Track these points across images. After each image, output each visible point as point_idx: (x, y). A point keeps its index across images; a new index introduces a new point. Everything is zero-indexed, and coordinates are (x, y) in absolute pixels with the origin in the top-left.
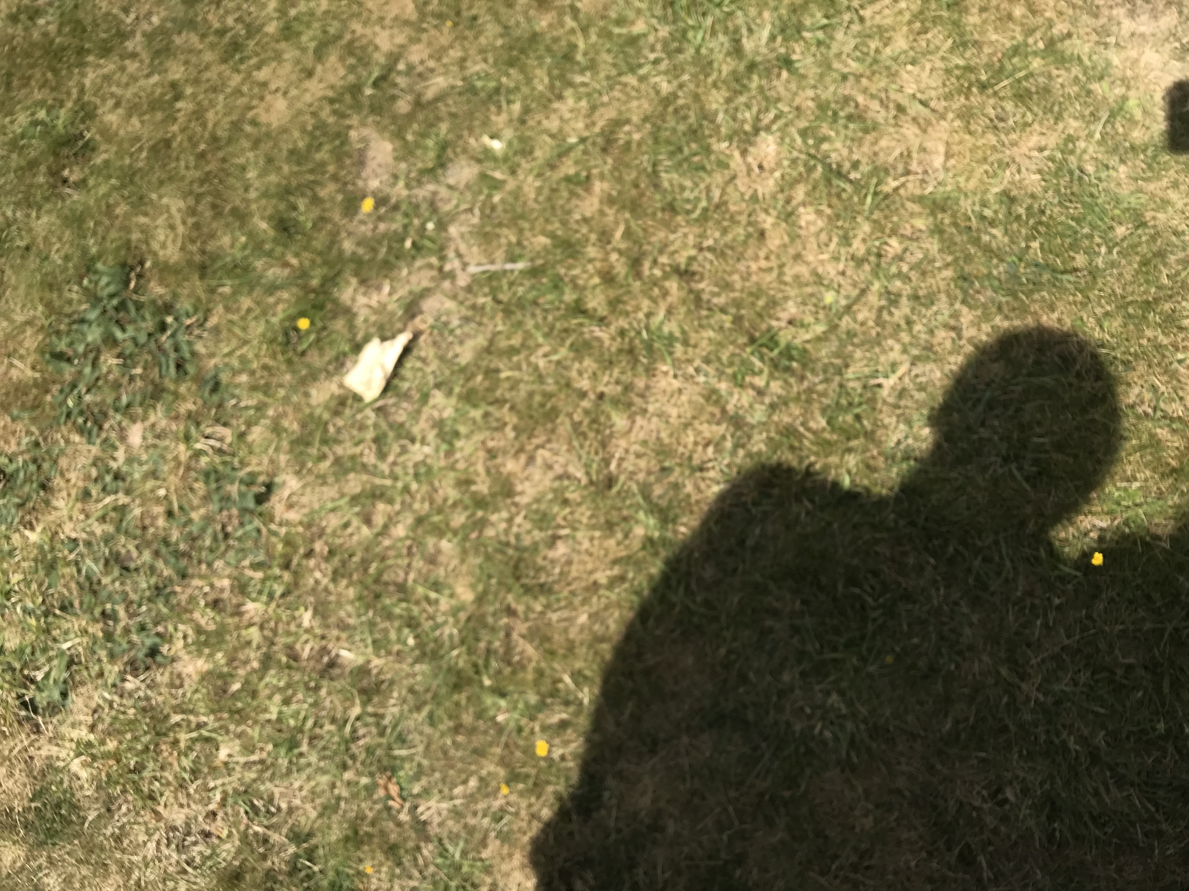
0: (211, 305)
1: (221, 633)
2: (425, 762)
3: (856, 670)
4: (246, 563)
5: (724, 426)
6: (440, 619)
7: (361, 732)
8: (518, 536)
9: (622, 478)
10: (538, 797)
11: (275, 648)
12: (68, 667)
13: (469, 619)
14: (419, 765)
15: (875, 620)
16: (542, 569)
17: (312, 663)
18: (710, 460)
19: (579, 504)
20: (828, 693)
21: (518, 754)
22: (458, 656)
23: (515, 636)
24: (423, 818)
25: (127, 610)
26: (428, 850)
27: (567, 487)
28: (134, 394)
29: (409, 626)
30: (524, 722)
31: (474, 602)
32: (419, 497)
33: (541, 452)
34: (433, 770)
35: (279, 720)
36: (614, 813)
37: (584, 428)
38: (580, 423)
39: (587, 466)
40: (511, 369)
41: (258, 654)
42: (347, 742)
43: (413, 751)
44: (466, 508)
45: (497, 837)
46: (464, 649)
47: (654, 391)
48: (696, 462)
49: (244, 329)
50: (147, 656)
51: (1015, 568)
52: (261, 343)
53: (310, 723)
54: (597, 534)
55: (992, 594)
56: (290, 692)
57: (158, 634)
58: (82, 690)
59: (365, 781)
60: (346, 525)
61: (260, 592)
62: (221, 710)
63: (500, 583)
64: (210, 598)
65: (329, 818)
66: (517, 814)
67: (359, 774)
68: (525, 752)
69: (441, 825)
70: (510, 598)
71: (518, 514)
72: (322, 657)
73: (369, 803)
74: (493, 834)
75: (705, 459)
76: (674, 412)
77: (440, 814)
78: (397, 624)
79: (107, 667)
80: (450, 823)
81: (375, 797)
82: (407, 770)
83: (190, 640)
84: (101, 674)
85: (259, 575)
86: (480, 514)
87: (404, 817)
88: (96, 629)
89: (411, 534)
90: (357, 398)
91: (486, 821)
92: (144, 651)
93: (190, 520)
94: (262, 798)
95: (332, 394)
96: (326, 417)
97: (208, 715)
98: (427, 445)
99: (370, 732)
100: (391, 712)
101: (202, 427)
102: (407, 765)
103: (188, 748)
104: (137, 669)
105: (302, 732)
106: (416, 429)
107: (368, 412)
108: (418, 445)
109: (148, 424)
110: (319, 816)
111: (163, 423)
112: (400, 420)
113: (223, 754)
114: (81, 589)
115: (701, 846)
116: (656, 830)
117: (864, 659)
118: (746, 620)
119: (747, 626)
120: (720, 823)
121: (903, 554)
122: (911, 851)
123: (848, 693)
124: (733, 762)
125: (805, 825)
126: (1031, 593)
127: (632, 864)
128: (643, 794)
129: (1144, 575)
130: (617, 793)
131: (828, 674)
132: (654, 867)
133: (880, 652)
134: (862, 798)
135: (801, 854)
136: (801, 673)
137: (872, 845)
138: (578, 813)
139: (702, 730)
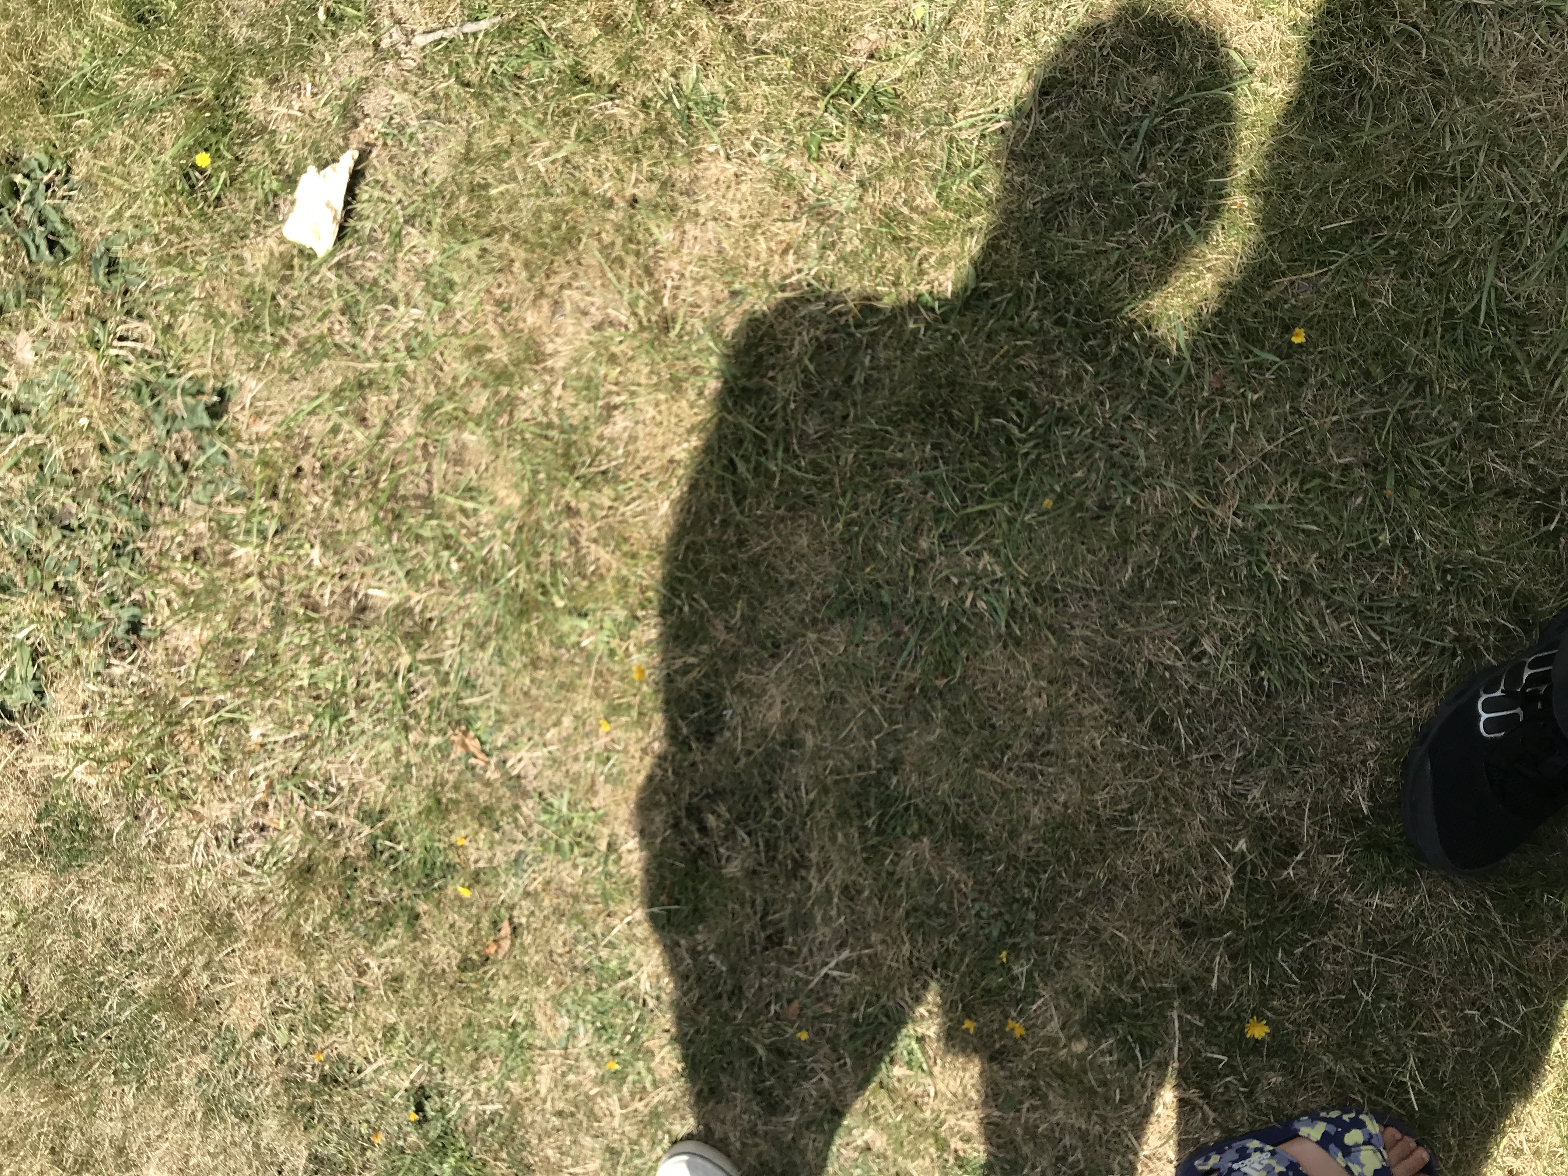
0: (70, 149)
1: (212, 590)
2: (505, 708)
3: (1010, 521)
4: (221, 497)
5: (804, 220)
6: (485, 534)
7: (417, 686)
8: (560, 411)
9: (681, 313)
10: (646, 730)
11: (285, 599)
12: (34, 661)
13: (520, 529)
14: (498, 712)
15: (1026, 454)
16: (600, 452)
17: (337, 611)
18: (792, 274)
19: (631, 359)
20: (978, 555)
21: (615, 682)
22: (517, 576)
23: (583, 542)
24: (515, 772)
25: (86, 581)
26: (528, 808)
27: (612, 338)
28: (4, 292)
29: (448, 547)
30: (614, 643)
31: (521, 508)
32: (419, 379)
33: (567, 292)
34: (517, 716)
35: (313, 685)
36: (739, 734)
37: (618, 251)
38: (613, 244)
39: (633, 305)
40: (502, 182)
41: (267, 608)
42: (403, 699)
43: (487, 696)
44: (485, 386)
45: (607, 780)
46: (522, 566)
47: (704, 182)
48: (775, 278)
49: (126, 178)
50: (127, 632)
51: (1197, 360)
52: (154, 195)
53: (351, 683)
54: (662, 396)
55: (1172, 401)
56: (318, 649)
57: (134, 604)
58: (59, 684)
59: (434, 740)
60: (335, 430)
61: (248, 532)
62: (238, 684)
63: (549, 478)
64: (187, 549)
65: (402, 789)
66: (625, 751)
67: (427, 733)
68: (622, 679)
69: (537, 777)
70: (567, 495)
71: (554, 383)
72: (348, 600)
73: (447, 765)
74: (601, 779)
75: (787, 271)
76: (734, 211)
77: (534, 765)
78: (431, 546)
79: (83, 653)
80: (548, 773)
81: (453, 756)
82: (484, 720)
83: (176, 606)
84: (77, 662)
85: (241, 510)
86: (504, 390)
87: (493, 775)
88: (54, 609)
89: (420, 430)
90: (307, 255)
91: (591, 765)
92: (124, 627)
93: (133, 453)
94: (315, 778)
95: (272, 254)
96: (271, 287)
97: (224, 692)
98: (415, 307)
99: (429, 682)
100: (449, 655)
101: (111, 325)
102: (483, 714)
103: (211, 734)
104: (121, 650)
105: (344, 694)
106: (395, 287)
107: (324, 270)
108: (402, 308)
109: (35, 331)
110: (389, 788)
111: (56, 328)
112: (371, 275)
113: (255, 734)
114: (19, 561)
115: (847, 756)
116: (792, 747)
117: (1018, 507)
118: (866, 480)
119: (868, 487)
120: (866, 727)
121: (1054, 363)
122: (1094, 728)
123: (1003, 551)
124: (873, 653)
125: (967, 716)
126: (1221, 391)
127: (771, 789)
128: (770, 707)
129: (1360, 345)
130: (740, 710)
131: (976, 531)
132: (797, 789)
133: (1035, 495)
134: (1032, 675)
135: (965, 749)
136: (941, 536)
137: (1048, 728)
138: (698, 740)
139: (831, 622)
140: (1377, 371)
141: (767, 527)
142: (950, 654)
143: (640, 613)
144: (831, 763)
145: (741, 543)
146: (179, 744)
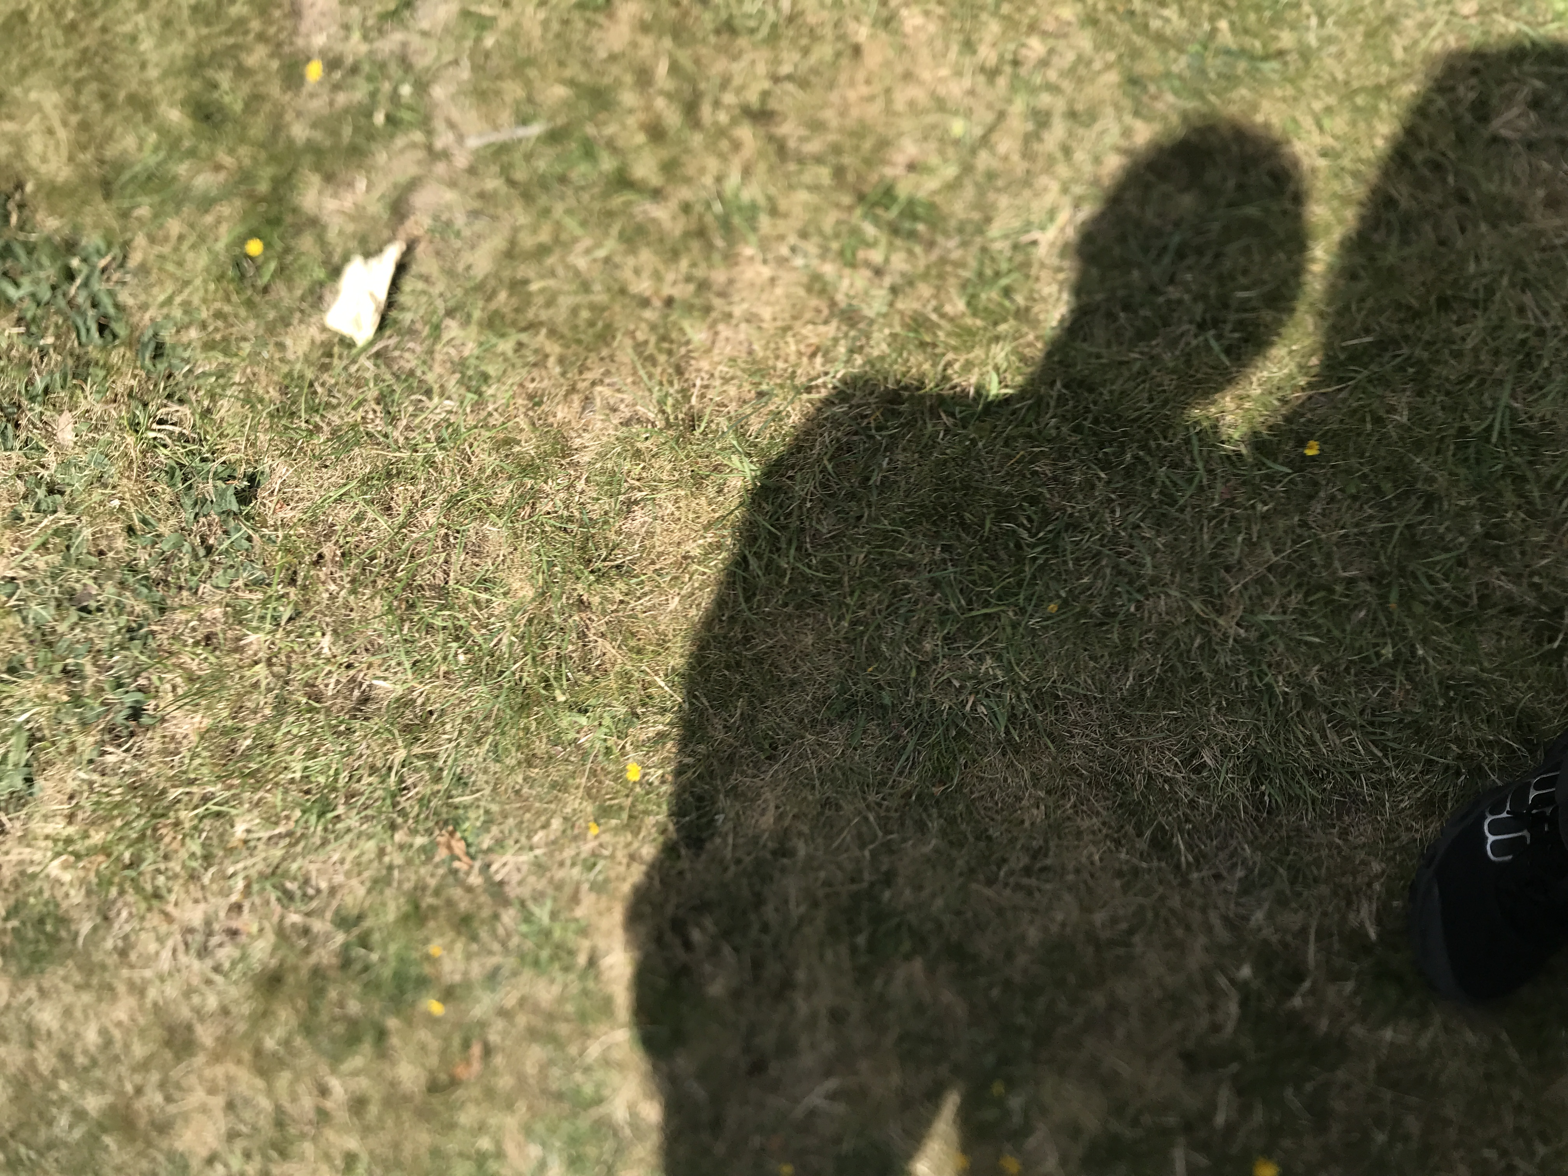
0: (129, 235)
1: (219, 676)
2: (495, 808)
3: (1015, 626)
4: (240, 583)
5: (834, 325)
6: (496, 626)
7: (409, 782)
8: (582, 505)
9: (707, 413)
10: (636, 834)
11: (290, 688)
12: (30, 745)
13: (530, 621)
14: (487, 812)
16: (616, 546)
17: (340, 701)
18: (819, 376)
19: (656, 455)
20: (981, 659)
21: (608, 783)
22: (522, 669)
23: (591, 636)
24: (498, 878)
25: (95, 664)
26: (509, 916)
27: (638, 434)
28: (51, 373)
29: (457, 639)
30: (611, 741)
31: (533, 600)
32: (446, 470)
33: (598, 389)
34: (505, 817)
35: (306, 778)
36: (730, 840)
37: (651, 349)
38: (646, 343)
39: (661, 402)
40: (543, 278)
41: (270, 697)
42: (393, 796)
43: (478, 795)
44: (510, 478)
45: (591, 889)
46: (528, 659)
47: (739, 286)
48: (801, 379)
49: (180, 264)
50: (128, 718)
51: (1210, 472)
52: (205, 282)
53: (344, 777)
54: (682, 493)
55: (1182, 510)
56: (315, 740)
57: (139, 689)
58: (51, 772)
59: (420, 841)
60: (360, 518)
61: (262, 620)
62: (230, 776)
63: (564, 571)
64: (200, 634)
65: (381, 892)
66: (612, 857)
67: (413, 832)
68: (615, 780)
69: (520, 883)
70: (580, 588)
71: (578, 478)
72: (352, 691)
73: (429, 868)
74: (585, 886)
75: (813, 374)
77: (519, 870)
78: (441, 637)
79: (80, 739)
80: (532, 879)
81: (437, 859)
82: (474, 820)
83: (180, 692)
84: (72, 749)
85: (257, 596)
86: (529, 483)
87: (475, 880)
88: (59, 693)
89: (443, 520)
90: (347, 344)
91: (576, 872)
92: (125, 712)
93: (159, 536)
94: (295, 879)
95: (313, 342)
96: (310, 374)
97: (215, 783)
98: (449, 398)
99: (422, 778)
100: (445, 750)
101: (152, 408)
102: (472, 814)
103: (195, 828)
104: (119, 737)
105: (335, 789)
106: (430, 378)
107: (363, 361)
108: (436, 400)
109: (78, 412)
110: (369, 892)
111: (98, 409)
112: (408, 366)
113: (239, 830)
114: (32, 642)
115: (840, 867)
116: (784, 855)
117: (1023, 611)
118: (875, 580)
119: (876, 586)
120: (860, 835)
121: (1068, 470)
122: (1095, 843)
123: (1006, 655)
124: (871, 758)
125: (964, 826)
126: (1230, 502)
127: (759, 901)
128: (763, 812)
129: (1373, 461)
130: (732, 815)
131: (979, 635)
132: (786, 902)
133: (1041, 599)
134: (1030, 784)
135: (960, 863)
136: (945, 638)
137: (1046, 841)
138: (688, 846)
139: (831, 724)
140: (1387, 486)
141: (773, 625)
142: (948, 761)
143: (639, 710)
144: (822, 874)
145: (747, 639)
146: (162, 837)
